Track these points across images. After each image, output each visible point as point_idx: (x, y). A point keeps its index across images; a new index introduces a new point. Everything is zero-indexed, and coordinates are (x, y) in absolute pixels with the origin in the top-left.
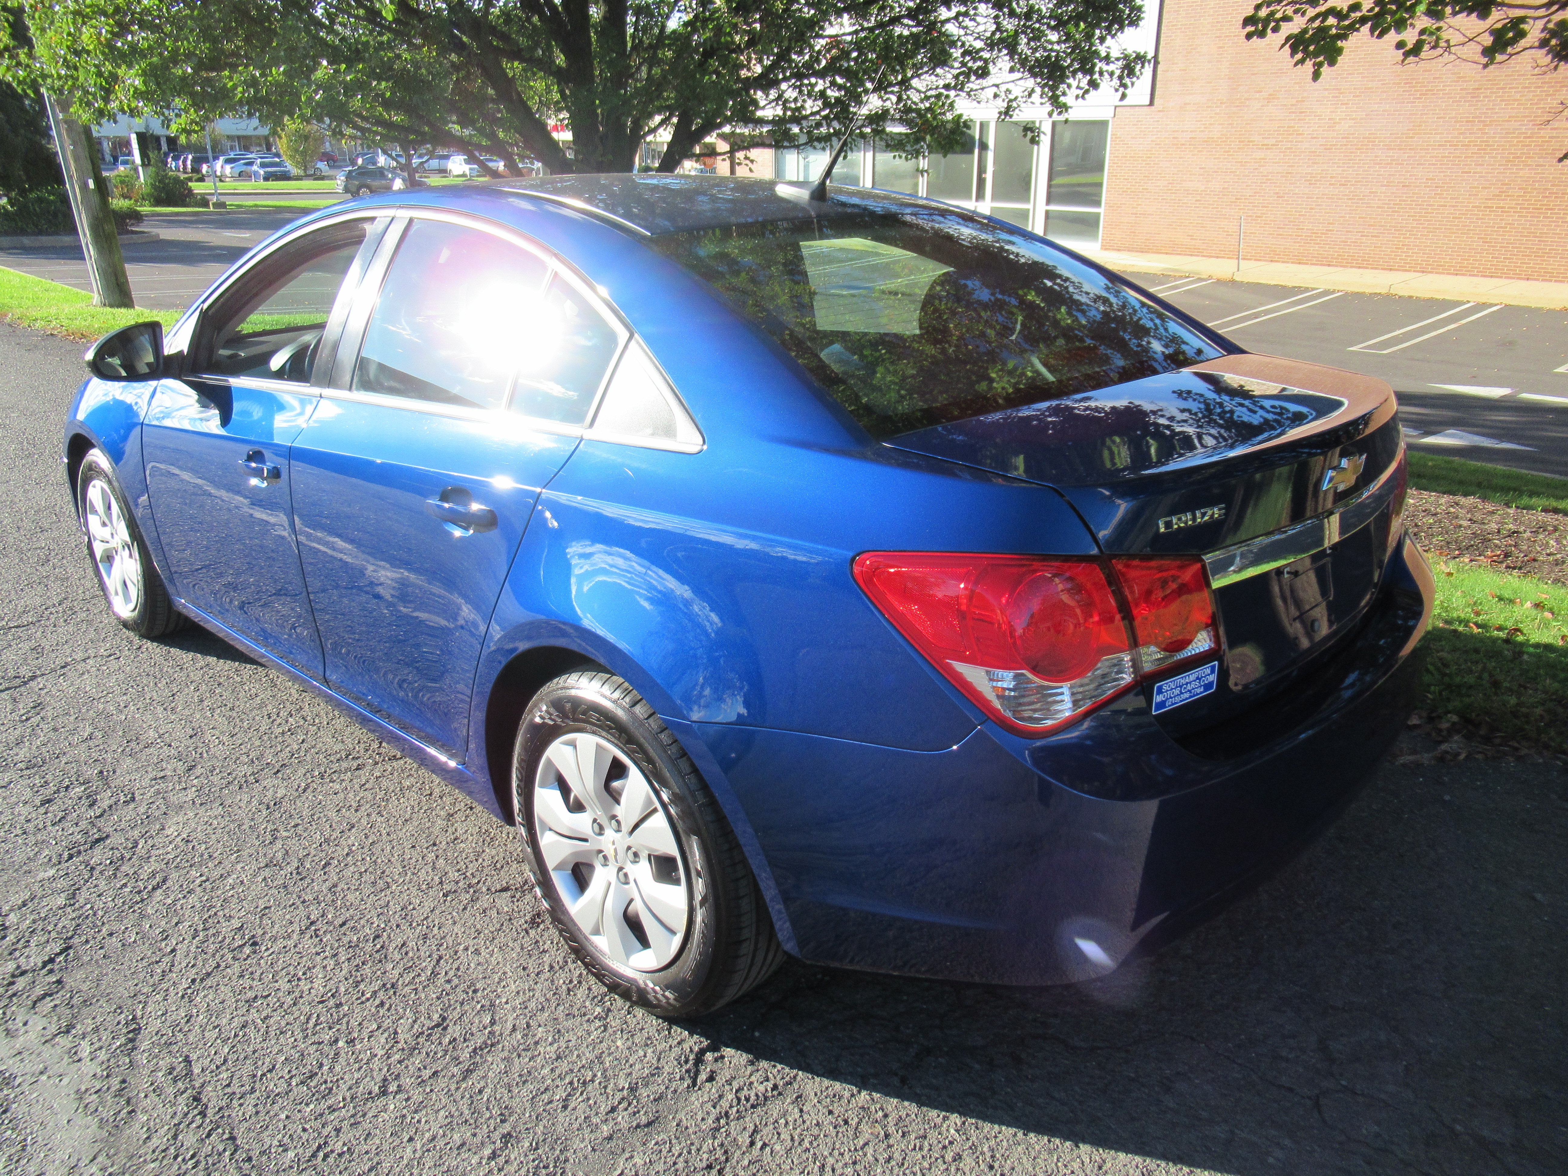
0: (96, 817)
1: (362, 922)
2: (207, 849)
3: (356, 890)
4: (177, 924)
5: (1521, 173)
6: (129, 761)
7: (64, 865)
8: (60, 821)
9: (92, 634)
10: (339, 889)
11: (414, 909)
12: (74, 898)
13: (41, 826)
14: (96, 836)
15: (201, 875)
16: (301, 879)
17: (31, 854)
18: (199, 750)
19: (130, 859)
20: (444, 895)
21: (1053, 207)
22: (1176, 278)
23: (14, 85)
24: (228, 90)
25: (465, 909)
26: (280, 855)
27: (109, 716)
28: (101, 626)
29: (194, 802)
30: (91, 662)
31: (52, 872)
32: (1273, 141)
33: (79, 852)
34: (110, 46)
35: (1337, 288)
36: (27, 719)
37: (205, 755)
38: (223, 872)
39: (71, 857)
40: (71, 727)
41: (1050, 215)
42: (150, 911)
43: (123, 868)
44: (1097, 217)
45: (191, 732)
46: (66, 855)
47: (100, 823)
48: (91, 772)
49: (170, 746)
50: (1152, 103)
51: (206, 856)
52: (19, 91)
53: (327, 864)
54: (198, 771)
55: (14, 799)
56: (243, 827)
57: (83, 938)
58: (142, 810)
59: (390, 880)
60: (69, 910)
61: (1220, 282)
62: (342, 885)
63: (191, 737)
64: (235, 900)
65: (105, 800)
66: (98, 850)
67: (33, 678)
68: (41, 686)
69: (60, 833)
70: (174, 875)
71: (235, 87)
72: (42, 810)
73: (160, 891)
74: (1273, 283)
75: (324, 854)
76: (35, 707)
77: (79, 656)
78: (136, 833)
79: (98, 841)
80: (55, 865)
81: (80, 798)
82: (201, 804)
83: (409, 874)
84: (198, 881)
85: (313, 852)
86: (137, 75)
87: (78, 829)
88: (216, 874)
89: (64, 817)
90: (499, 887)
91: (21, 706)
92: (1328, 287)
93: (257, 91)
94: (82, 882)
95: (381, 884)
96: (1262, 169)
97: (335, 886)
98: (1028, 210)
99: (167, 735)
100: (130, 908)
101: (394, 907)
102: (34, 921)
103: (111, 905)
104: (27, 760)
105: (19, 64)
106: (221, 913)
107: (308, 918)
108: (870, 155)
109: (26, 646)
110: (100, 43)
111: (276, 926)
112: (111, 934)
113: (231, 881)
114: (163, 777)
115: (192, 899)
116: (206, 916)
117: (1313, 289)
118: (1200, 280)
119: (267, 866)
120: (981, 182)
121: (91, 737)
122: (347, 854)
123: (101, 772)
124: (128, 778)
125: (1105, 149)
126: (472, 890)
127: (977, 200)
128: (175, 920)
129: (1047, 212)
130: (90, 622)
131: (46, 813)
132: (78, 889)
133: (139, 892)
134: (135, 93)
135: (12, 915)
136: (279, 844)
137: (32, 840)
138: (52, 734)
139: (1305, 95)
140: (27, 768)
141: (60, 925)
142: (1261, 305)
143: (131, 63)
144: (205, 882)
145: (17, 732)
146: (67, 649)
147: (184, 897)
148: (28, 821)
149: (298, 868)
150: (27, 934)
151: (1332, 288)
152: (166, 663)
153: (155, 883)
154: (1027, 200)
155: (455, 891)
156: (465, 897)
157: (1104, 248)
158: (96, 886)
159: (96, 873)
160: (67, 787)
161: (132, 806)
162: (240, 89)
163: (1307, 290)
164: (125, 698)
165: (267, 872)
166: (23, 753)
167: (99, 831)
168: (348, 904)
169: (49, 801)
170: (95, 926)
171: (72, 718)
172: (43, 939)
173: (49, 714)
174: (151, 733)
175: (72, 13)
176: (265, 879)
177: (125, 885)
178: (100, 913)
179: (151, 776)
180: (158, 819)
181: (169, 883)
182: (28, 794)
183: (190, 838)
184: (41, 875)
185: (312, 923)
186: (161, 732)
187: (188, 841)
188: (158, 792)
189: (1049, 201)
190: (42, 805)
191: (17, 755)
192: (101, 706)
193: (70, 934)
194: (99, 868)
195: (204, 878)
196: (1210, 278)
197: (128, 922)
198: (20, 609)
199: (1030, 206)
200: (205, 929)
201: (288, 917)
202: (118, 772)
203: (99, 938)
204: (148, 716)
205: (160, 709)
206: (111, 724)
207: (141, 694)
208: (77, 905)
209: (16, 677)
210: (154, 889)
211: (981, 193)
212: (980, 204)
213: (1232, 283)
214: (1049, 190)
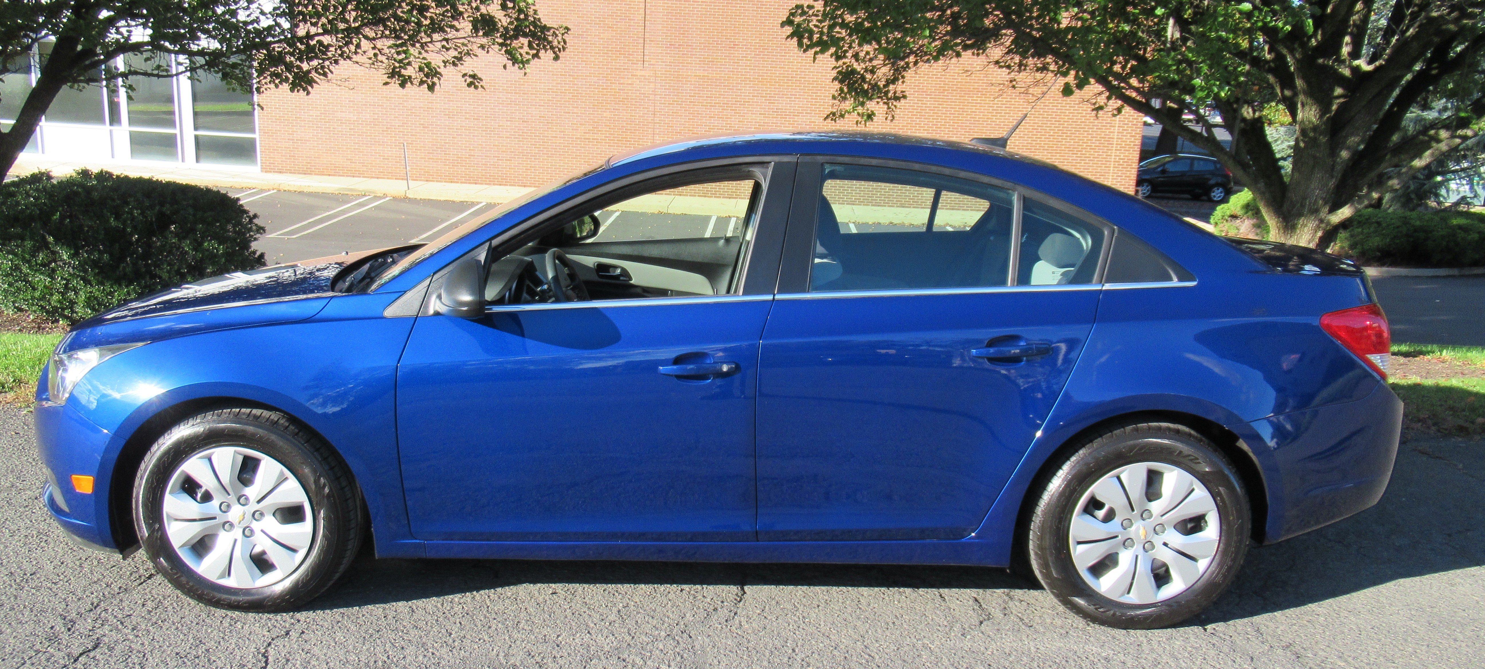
5: (605, 114)
21: (202, 133)
41: (201, 141)
44: (252, 142)
61: (395, 199)
74: (442, 199)
98: (176, 135)
117: (478, 203)
118: (376, 198)
120: (114, 105)
127: (111, 124)
129: (197, 138)
154: (172, 125)
157: (267, 170)
163: (473, 204)
189: (196, 128)
196: (385, 195)
199: (177, 131)
211: (115, 118)
212: (115, 128)
213: (405, 199)
214: (195, 114)
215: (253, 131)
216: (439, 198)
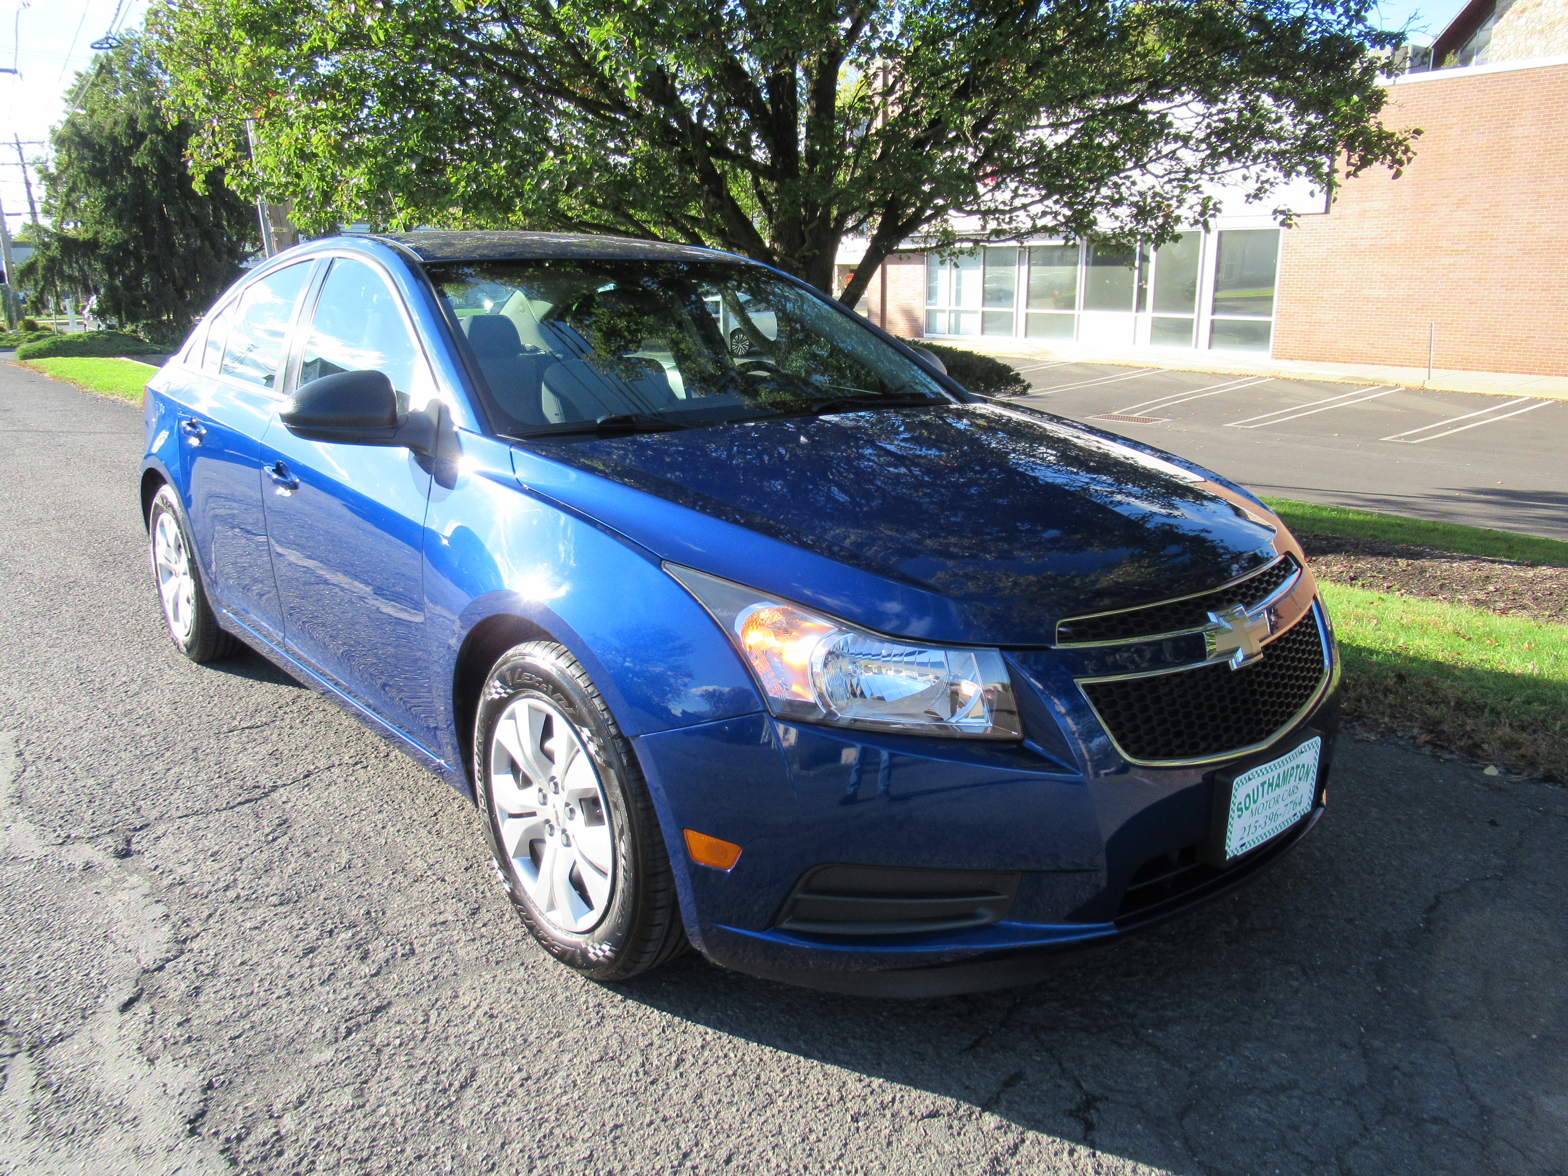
0: (373, 976)
1: (754, 1156)
2: (518, 1029)
3: (730, 1103)
4: (503, 1145)
6: (399, 899)
7: (343, 1044)
8: (329, 979)
9: (333, 739)
10: (706, 1101)
11: (819, 1140)
12: (362, 1095)
13: (307, 985)
14: (376, 1003)
15: (520, 1070)
16: (652, 1083)
17: (301, 1026)
18: (481, 888)
19: (423, 1039)
20: (855, 1119)
21: (1218, 317)
22: (1359, 387)
23: (238, 193)
24: (450, 185)
25: (889, 1144)
26: (614, 1042)
27: (366, 839)
28: (341, 728)
29: (488, 960)
30: (336, 771)
31: (328, 1054)
32: (1464, 247)
33: (358, 1025)
34: (338, 147)
35: (1545, 397)
36: (274, 840)
37: (488, 894)
38: (546, 1065)
39: (349, 1032)
40: (325, 851)
41: (1216, 325)
42: (463, 1122)
43: (419, 1052)
44: (1267, 326)
45: (465, 864)
46: (343, 1029)
47: (378, 983)
48: (356, 912)
49: (443, 880)
50: (1327, 211)
51: (519, 1041)
52: (242, 198)
53: (680, 1061)
54: (485, 916)
55: (270, 946)
56: (557, 999)
57: (383, 1162)
58: (426, 967)
59: (770, 1091)
60: (359, 1113)
61: (1408, 390)
62: (708, 1097)
63: (466, 869)
64: (572, 1113)
65: (379, 952)
66: (381, 1022)
67: (275, 788)
68: (284, 799)
69: (331, 996)
70: (484, 1067)
71: (458, 181)
72: (306, 962)
73: (469, 1092)
74: (1469, 391)
75: (671, 1045)
76: (280, 825)
77: (322, 763)
78: (424, 1000)
79: (379, 1009)
80: (330, 1043)
81: (349, 948)
82: (497, 963)
83: (794, 1082)
84: (517, 1078)
85: (657, 1043)
86: (363, 173)
87: (353, 991)
88: (538, 1068)
89: (332, 974)
90: (925, 1112)
91: (265, 823)
92: (1534, 396)
93: (479, 185)
94: (369, 1070)
95: (760, 1097)
96: (1451, 275)
97: (700, 1096)
98: (1193, 320)
99: (437, 866)
100: (437, 1115)
101: (791, 1138)
102: (317, 1130)
103: (411, 1109)
104: (279, 892)
105: (243, 173)
106: (557, 1131)
107: (678, 1147)
108: (1024, 268)
109: (264, 750)
110: (329, 145)
111: (638, 1157)
112: (419, 1158)
113: (560, 1081)
114: (444, 923)
115: (515, 1106)
116: (540, 1135)
117: (1517, 398)
118: (1387, 388)
119: (601, 1059)
120: (1142, 292)
121: (349, 866)
122: (703, 1047)
123: (368, 913)
124: (402, 922)
125: (1276, 258)
126: (888, 1113)
127: (1137, 311)
128: (499, 1140)
129: (1212, 322)
130: (329, 724)
131: (311, 967)
132: (366, 1082)
133: (445, 1091)
134: (357, 192)
135: (287, 1117)
136: (609, 1025)
137: (298, 1004)
138: (303, 859)
139: (1500, 198)
140: (281, 904)
141: (351, 1138)
142: (1463, 413)
143: (356, 162)
144: (527, 1079)
145: (265, 856)
146: (307, 754)
147: (504, 1103)
148: (291, 977)
149: (643, 1065)
150: (310, 1150)
151: (1539, 397)
152: (419, 774)
153: (461, 1077)
154: (1192, 309)
155: (866, 1114)
156: (884, 1124)
157: (1276, 356)
158: (387, 1079)
159: (385, 1057)
160: (331, 932)
161: (413, 961)
162: (463, 184)
163: (1510, 398)
164: (380, 816)
165: (602, 1071)
166: (274, 883)
167: (378, 995)
168: (726, 1126)
169: (312, 950)
170: (396, 1143)
171: (325, 840)
172: (332, 1161)
173: (298, 834)
174: (419, 862)
175: (304, 117)
176: (603, 1080)
177: (424, 1079)
178: (400, 1122)
179: (429, 920)
180: (448, 981)
181: (479, 1080)
182: (286, 940)
183: (495, 1012)
184: (317, 1058)
185: (686, 1155)
186: (431, 862)
187: (491, 1016)
188: (441, 944)
189: (1214, 311)
190: (306, 955)
191: (268, 885)
192: (356, 826)
193: (365, 1153)
194: (388, 1051)
195: (524, 1074)
196: (1397, 386)
197: (437, 1139)
198: (252, 708)
199: (1194, 316)
200: (543, 1157)
201: (649, 1143)
202: (389, 913)
203: (405, 1163)
204: (411, 841)
205: (423, 832)
206: (370, 848)
207: (399, 811)
208: (368, 1108)
209: (255, 787)
210: (462, 1087)
211: (1141, 304)
212: (1141, 315)
213: (1423, 392)
214: (1215, 300)
215: (1270, 315)
216: (1465, 391)
